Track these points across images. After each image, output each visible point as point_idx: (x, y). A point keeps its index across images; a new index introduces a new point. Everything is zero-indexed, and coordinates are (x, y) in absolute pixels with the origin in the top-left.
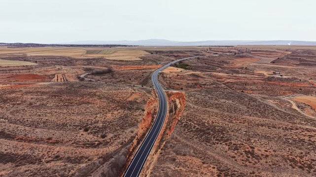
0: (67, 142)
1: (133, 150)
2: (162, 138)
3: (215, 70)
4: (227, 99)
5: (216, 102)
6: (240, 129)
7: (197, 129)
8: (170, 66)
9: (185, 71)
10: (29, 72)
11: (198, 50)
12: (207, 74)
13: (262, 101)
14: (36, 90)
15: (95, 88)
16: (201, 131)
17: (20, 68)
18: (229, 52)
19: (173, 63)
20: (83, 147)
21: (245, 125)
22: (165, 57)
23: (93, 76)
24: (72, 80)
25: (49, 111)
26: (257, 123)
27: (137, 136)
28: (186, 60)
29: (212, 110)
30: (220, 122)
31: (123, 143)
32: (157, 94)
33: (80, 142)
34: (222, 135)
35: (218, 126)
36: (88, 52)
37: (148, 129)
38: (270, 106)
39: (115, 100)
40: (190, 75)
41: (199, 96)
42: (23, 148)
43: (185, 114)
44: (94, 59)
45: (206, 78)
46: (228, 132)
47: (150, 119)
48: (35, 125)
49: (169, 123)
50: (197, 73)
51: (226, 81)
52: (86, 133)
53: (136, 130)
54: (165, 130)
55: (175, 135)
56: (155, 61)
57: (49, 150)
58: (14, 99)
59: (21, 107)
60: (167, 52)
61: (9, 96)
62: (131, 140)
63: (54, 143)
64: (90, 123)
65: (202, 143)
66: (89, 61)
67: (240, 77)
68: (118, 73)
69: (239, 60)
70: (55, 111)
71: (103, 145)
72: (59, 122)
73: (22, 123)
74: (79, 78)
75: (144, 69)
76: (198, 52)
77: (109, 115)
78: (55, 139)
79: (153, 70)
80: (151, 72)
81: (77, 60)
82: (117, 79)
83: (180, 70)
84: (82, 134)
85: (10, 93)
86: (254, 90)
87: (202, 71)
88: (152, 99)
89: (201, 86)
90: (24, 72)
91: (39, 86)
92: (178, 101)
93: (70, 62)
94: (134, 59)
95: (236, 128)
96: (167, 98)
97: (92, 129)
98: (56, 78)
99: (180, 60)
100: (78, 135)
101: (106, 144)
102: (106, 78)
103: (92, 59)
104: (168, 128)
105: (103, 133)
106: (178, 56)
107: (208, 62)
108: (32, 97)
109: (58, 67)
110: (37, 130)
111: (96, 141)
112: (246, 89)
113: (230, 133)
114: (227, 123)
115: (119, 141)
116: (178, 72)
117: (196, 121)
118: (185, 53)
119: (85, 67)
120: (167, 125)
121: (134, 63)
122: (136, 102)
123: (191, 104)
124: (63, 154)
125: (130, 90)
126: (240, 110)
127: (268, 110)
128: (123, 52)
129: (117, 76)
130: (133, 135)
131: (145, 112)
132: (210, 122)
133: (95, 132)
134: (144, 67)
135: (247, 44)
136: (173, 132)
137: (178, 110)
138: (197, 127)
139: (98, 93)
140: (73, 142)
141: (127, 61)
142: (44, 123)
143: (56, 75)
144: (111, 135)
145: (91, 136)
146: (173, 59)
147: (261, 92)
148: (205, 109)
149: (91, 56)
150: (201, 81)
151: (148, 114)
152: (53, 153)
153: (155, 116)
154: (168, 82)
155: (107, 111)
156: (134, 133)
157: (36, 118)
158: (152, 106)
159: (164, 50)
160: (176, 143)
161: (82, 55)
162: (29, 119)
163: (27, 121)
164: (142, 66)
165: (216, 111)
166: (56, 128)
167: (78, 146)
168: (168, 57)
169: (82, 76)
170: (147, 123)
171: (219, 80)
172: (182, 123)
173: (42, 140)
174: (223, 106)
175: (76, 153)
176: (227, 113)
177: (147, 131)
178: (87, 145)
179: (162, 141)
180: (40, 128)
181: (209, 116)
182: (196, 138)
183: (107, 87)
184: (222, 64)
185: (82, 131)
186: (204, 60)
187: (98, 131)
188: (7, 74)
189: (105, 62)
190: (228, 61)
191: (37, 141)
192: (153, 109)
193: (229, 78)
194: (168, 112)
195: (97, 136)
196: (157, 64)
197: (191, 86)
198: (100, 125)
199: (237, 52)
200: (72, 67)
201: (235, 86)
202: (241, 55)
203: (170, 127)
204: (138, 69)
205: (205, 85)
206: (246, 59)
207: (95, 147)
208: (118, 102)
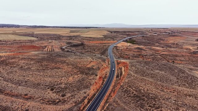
0: (37, 98)
1: (84, 108)
2: (107, 99)
3: (154, 45)
4: (160, 70)
5: (152, 72)
6: (170, 98)
7: (135, 94)
8: (123, 41)
9: (133, 45)
10: (32, 44)
11: (143, 31)
12: (148, 48)
13: (189, 73)
14: (28, 57)
15: (66, 57)
16: (137, 96)
17: (27, 41)
18: (164, 32)
19: (125, 39)
20: (47, 104)
21: (174, 94)
22: (120, 35)
23: (71, 47)
24: (57, 50)
25: (31, 73)
26: (185, 93)
27: (88, 97)
28: (135, 37)
29: (148, 79)
30: (153, 90)
31: (76, 102)
32: (110, 62)
33: (46, 99)
34: (154, 102)
35: (152, 94)
36: (71, 32)
37: (98, 90)
38: (196, 78)
39: (78, 66)
40: (136, 48)
41: (139, 66)
42: (7, 101)
43: (127, 81)
44: (74, 36)
45: (147, 51)
46: (160, 100)
47: (101, 82)
48: (19, 83)
49: (114, 86)
50: (141, 47)
51: (161, 54)
52: (52, 92)
53: (88, 91)
54: (111, 92)
55: (117, 99)
56: (113, 38)
57: (23, 104)
58: (13, 63)
59: (15, 69)
60: (122, 32)
61: (11, 61)
62: (83, 100)
63: (27, 99)
64: (56, 84)
65: (137, 108)
66: (70, 38)
67: (172, 51)
68: (88, 46)
69: (171, 38)
70: (35, 73)
71: (62, 103)
72: (36, 82)
73: (12, 81)
74: (61, 48)
75: (104, 44)
76: (143, 32)
77: (71, 78)
78: (30, 95)
79: (111, 44)
80: (109, 46)
81: (63, 37)
82: (85, 50)
83: (129, 44)
84: (49, 93)
85: (12, 59)
86: (182, 61)
87: (145, 45)
88: (105, 66)
89: (143, 57)
90: (28, 44)
91: (31, 55)
92: (123, 69)
93: (58, 38)
94: (99, 36)
95: (167, 97)
96: (116, 66)
97: (57, 89)
98: (47, 48)
99: (130, 37)
100: (46, 93)
101: (64, 102)
102: (79, 49)
103: (72, 36)
104: (113, 91)
105: (63, 93)
106: (129, 35)
107: (150, 39)
108: (24, 62)
109: (50, 41)
110: (20, 87)
111: (57, 99)
112: (176, 60)
113: (161, 101)
114: (159, 91)
115: (74, 100)
116: (128, 46)
117: (135, 87)
118: (134, 33)
119: (67, 41)
120: (113, 88)
121: (98, 39)
122: (92, 68)
123: (132, 73)
124: (31, 108)
125: (90, 59)
126: (171, 81)
127: (195, 81)
128: (93, 32)
129: (87, 48)
130: (85, 95)
131: (98, 77)
132: (146, 89)
133: (58, 92)
134: (105, 42)
135: (178, 27)
136: (116, 96)
137: (122, 76)
138: (135, 93)
139: (67, 61)
140: (41, 99)
141: (94, 38)
142: (26, 82)
143: (47, 47)
144: (69, 95)
145: (55, 95)
146: (125, 36)
147: (188, 62)
148: (142, 78)
149: (72, 34)
150: (144, 53)
151: (100, 78)
152: (25, 107)
153: (105, 80)
154: (120, 53)
155: (70, 75)
156: (87, 94)
157: (21, 78)
158: (104, 72)
159: (120, 31)
160: (116, 106)
161: (67, 34)
162: (17, 79)
163: (16, 79)
164: (103, 41)
165: (151, 80)
166: (32, 86)
167: (43, 103)
168: (122, 35)
169: (64, 47)
170: (98, 86)
171: (156, 52)
172: (124, 88)
173: (21, 95)
174: (157, 76)
175: (41, 108)
176: (160, 82)
177: (97, 92)
178: (50, 102)
179: (106, 102)
180: (22, 86)
181: (145, 84)
182: (133, 103)
183: (74, 57)
184: (159, 41)
185: (49, 91)
186: (147, 37)
187: (61, 90)
188: (18, 45)
189: (80, 38)
190: (163, 38)
191: (17, 96)
192: (105, 74)
193: (164, 51)
194: (115, 77)
195: (59, 95)
196: (114, 40)
197: (136, 56)
198: (63, 86)
199: (170, 32)
200: (60, 41)
201: (168, 57)
202: (174, 34)
203: (115, 90)
204: (100, 44)
205: (146, 55)
206: (177, 37)
207: (55, 104)
208: (80, 68)
